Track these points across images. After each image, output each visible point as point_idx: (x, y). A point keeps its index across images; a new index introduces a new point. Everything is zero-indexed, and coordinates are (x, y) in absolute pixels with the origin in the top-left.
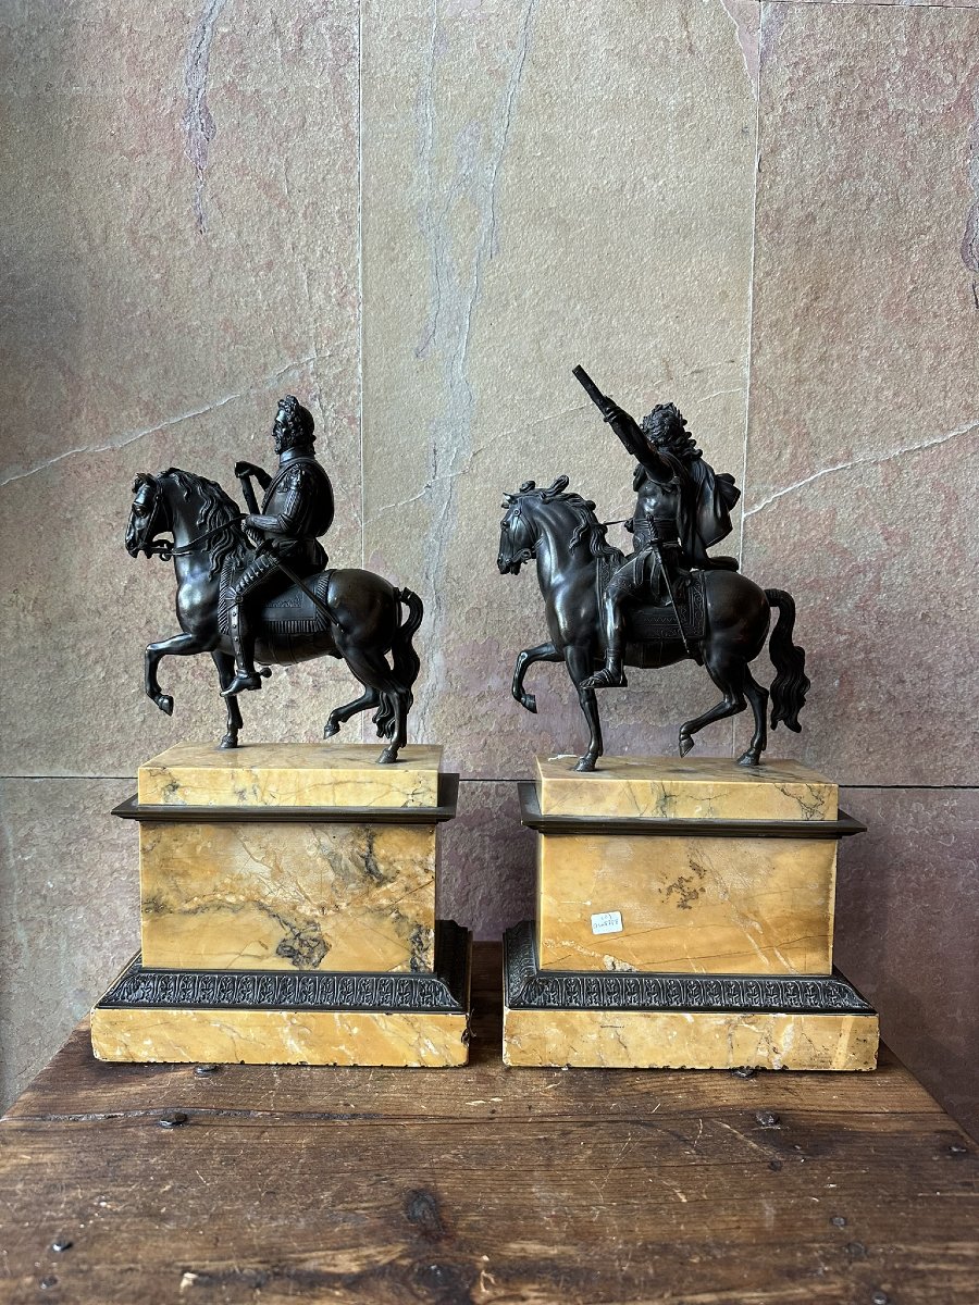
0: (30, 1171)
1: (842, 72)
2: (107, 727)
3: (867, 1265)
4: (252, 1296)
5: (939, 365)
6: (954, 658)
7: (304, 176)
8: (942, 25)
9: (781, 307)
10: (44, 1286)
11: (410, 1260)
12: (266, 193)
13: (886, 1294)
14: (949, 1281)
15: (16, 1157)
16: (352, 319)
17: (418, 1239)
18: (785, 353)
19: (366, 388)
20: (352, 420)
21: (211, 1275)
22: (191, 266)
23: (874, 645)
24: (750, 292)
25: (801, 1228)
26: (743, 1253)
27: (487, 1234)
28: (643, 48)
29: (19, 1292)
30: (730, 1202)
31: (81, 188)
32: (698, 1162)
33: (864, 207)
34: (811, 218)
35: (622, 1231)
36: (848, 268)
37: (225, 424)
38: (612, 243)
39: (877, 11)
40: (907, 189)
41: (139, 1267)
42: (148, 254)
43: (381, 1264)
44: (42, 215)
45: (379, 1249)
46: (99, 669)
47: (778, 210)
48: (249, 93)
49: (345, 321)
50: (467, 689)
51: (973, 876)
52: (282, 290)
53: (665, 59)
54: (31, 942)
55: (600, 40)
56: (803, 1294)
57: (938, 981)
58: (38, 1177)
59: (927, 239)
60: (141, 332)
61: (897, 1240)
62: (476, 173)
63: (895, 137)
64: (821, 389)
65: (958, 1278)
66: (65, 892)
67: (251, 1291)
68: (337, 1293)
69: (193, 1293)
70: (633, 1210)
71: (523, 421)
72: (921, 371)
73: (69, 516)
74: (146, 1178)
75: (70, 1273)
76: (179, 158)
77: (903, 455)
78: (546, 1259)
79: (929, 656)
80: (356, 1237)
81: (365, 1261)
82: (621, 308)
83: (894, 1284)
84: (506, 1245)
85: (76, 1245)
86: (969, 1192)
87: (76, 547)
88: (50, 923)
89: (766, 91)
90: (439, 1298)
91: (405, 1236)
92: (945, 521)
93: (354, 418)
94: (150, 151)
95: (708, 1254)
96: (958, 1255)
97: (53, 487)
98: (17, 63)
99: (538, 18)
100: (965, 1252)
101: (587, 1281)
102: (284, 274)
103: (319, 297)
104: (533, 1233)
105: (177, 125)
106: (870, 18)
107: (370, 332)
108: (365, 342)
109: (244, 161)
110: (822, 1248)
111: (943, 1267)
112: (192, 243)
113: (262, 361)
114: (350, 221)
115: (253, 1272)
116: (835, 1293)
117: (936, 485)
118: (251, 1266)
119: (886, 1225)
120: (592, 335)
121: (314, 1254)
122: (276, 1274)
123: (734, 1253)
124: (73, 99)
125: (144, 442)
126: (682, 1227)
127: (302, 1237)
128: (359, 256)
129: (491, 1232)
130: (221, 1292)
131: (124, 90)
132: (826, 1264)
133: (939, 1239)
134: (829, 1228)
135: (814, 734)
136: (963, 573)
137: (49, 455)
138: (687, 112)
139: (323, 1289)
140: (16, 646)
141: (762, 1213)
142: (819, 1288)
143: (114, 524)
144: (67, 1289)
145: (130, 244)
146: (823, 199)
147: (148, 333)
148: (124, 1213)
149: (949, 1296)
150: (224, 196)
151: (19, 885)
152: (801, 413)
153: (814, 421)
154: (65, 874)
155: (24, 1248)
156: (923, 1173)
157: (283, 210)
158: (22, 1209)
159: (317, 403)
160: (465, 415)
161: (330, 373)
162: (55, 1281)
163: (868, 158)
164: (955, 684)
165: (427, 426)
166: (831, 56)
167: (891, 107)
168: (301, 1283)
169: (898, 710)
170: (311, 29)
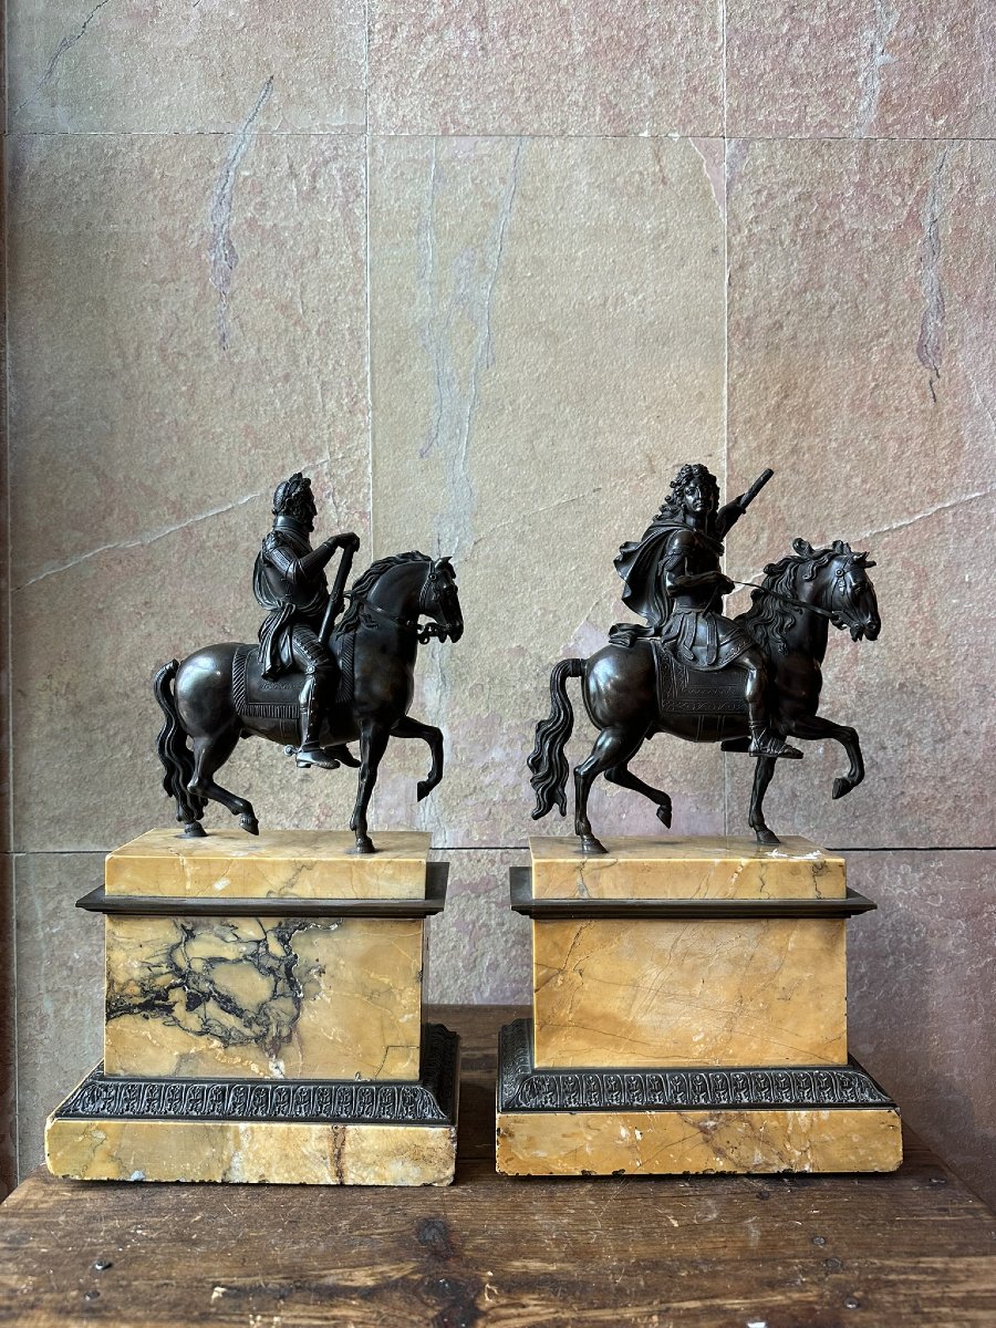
0: (71, 1205)
1: (799, 199)
2: (133, 803)
3: (843, 1276)
4: (276, 1305)
5: (903, 453)
6: (932, 725)
7: (317, 298)
8: (890, 155)
9: (753, 406)
10: (88, 1298)
11: (421, 1275)
12: (283, 314)
13: (857, 1299)
14: (917, 1288)
15: (57, 1194)
16: (362, 424)
17: (428, 1258)
18: (759, 446)
19: (375, 486)
20: (363, 515)
21: (238, 1289)
22: (215, 379)
23: (855, 714)
24: (725, 392)
25: (784, 1246)
26: (728, 1268)
27: (492, 1253)
28: (620, 180)
29: (66, 1303)
30: (718, 1226)
31: (116, 312)
32: (691, 1193)
33: (826, 314)
34: (779, 326)
35: (616, 1251)
36: (815, 368)
37: (245, 520)
38: (597, 352)
39: (829, 144)
40: (864, 298)
41: (174, 1282)
42: (175, 370)
43: (393, 1279)
44: (81, 336)
45: (393, 1267)
46: (126, 747)
47: (748, 319)
48: (268, 227)
49: (356, 426)
50: (471, 761)
51: (962, 935)
52: (297, 399)
53: (640, 191)
54: (57, 1012)
55: (582, 175)
56: (781, 1300)
57: (935, 1040)
58: (79, 1210)
59: (886, 341)
60: (169, 438)
61: (871, 1255)
62: (472, 293)
63: (852, 253)
64: (794, 478)
65: (926, 1286)
66: (91, 963)
67: (275, 1301)
68: (354, 1302)
69: (222, 1304)
70: (628, 1233)
71: (520, 512)
72: (886, 459)
73: (100, 606)
74: (178, 1210)
75: (110, 1288)
76: (205, 285)
77: (873, 536)
78: (545, 1274)
79: (909, 723)
80: (371, 1257)
81: (379, 1277)
82: (606, 410)
83: (866, 1292)
84: (509, 1263)
85: (116, 1265)
86: (944, 1216)
87: (106, 635)
88: (76, 994)
89: (733, 216)
90: (446, 1305)
91: (416, 1256)
92: (916, 596)
93: (365, 513)
94: (179, 279)
95: (696, 1268)
96: (928, 1268)
97: (87, 580)
98: (61, 206)
99: (526, 157)
100: (934, 1266)
101: (583, 1291)
102: (300, 385)
103: (331, 405)
104: (535, 1253)
105: (203, 256)
106: (824, 151)
107: (378, 437)
108: (374, 446)
109: (263, 286)
110: (801, 1263)
111: (913, 1277)
112: (216, 358)
113: (280, 464)
114: (359, 337)
115: (278, 1287)
116: (811, 1299)
117: (906, 563)
118: (275, 1282)
119: (863, 1244)
120: (581, 435)
121: (332, 1271)
122: (298, 1288)
123: (719, 1268)
124: (111, 235)
125: (171, 539)
126: (673, 1247)
127: (322, 1258)
128: (368, 368)
129: (495, 1253)
130: (248, 1302)
131: (156, 227)
132: (804, 1277)
133: (910, 1254)
134: (809, 1247)
135: (802, 800)
136: (936, 644)
137: (83, 550)
138: (663, 235)
139: (341, 1299)
140: (49, 728)
141: (748, 1235)
142: (796, 1296)
143: (143, 613)
144: (109, 1301)
145: (159, 360)
146: (789, 308)
147: (175, 439)
148: (159, 1239)
149: (916, 1301)
150: (245, 317)
151: (47, 957)
152: (776, 501)
153: (788, 507)
154: (91, 945)
155: (68, 1268)
156: (901, 1200)
157: (298, 329)
158: (64, 1237)
159: (331, 500)
160: (466, 509)
161: (342, 473)
162: (98, 1294)
163: (828, 272)
164: (935, 750)
165: (432, 519)
166: (790, 184)
167: (847, 226)
168: (321, 1295)
169: (881, 775)
170: (323, 171)
